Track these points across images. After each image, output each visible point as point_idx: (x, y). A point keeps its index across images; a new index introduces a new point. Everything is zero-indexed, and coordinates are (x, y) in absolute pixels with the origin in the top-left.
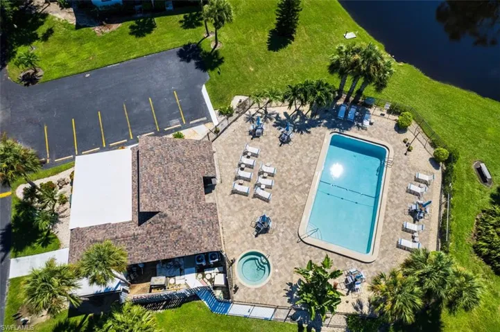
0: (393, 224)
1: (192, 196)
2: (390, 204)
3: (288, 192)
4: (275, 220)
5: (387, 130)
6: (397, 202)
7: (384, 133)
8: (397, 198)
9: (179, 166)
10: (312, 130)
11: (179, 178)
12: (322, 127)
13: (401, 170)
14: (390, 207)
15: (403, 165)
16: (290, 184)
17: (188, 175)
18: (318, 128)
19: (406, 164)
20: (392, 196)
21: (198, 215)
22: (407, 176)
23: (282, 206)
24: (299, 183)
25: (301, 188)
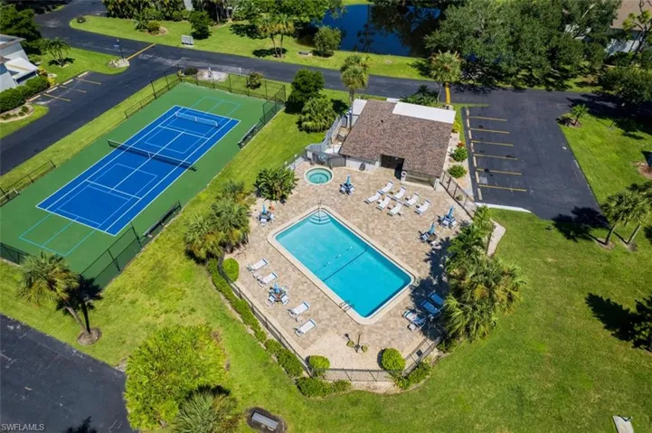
0: (283, 270)
1: (389, 146)
2: (303, 280)
3: (366, 216)
4: (346, 199)
5: (393, 340)
6: (300, 287)
7: (388, 332)
8: (304, 290)
9: (418, 145)
10: (428, 265)
11: (407, 141)
12: (428, 275)
13: (331, 316)
14: (299, 279)
15: (335, 323)
16: (373, 221)
17: (409, 148)
18: (429, 271)
19: (335, 326)
20: (309, 287)
21: (372, 146)
22: (320, 317)
23: (356, 208)
24: (370, 227)
25: (364, 226)
